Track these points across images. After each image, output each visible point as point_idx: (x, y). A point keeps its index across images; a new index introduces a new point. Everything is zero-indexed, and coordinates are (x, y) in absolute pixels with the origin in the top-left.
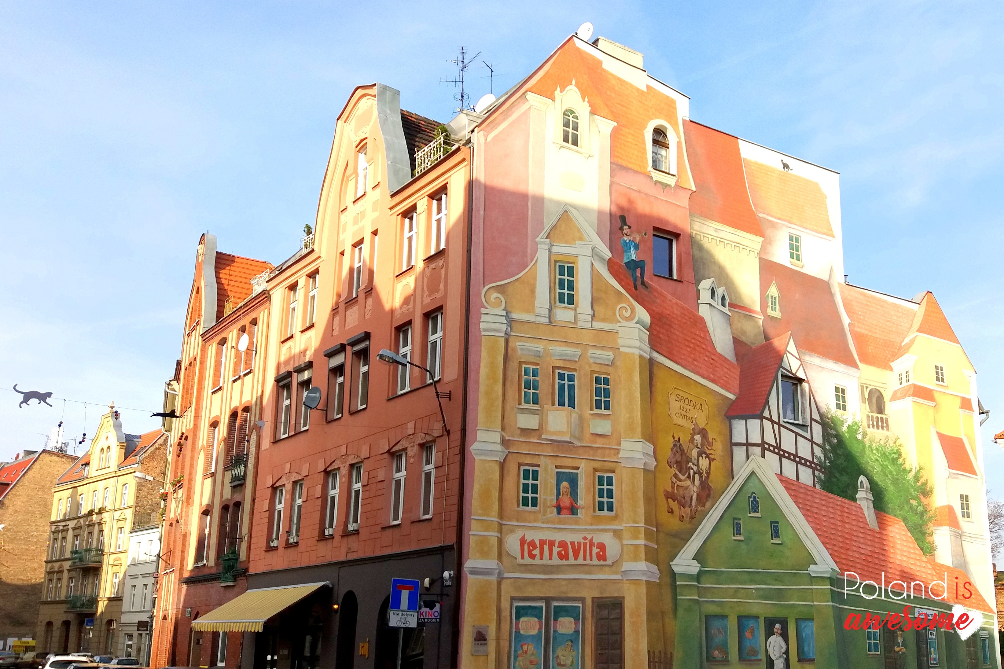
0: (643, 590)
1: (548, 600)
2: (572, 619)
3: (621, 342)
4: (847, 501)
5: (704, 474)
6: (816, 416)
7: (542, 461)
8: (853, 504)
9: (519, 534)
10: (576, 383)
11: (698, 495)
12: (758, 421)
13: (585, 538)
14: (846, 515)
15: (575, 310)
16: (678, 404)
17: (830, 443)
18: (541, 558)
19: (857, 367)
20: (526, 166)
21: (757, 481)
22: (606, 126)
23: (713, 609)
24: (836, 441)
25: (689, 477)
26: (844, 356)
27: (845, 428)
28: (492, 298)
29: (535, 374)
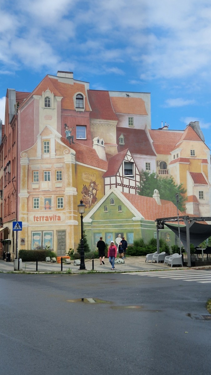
0: (73, 227)
1: (42, 231)
2: (50, 236)
3: (65, 161)
4: (149, 197)
5: (94, 195)
6: (137, 173)
7: (40, 196)
8: (151, 198)
9: (34, 215)
10: (50, 174)
11: (92, 201)
12: (115, 177)
13: (54, 215)
14: (148, 202)
16: (85, 176)
17: (143, 181)
18: (40, 221)
19: (155, 155)
20: (33, 116)
21: (113, 195)
22: (59, 99)
23: (96, 231)
24: (145, 180)
25: (89, 196)
26: (150, 152)
27: (149, 175)
28: (23, 155)
29: (37, 173)
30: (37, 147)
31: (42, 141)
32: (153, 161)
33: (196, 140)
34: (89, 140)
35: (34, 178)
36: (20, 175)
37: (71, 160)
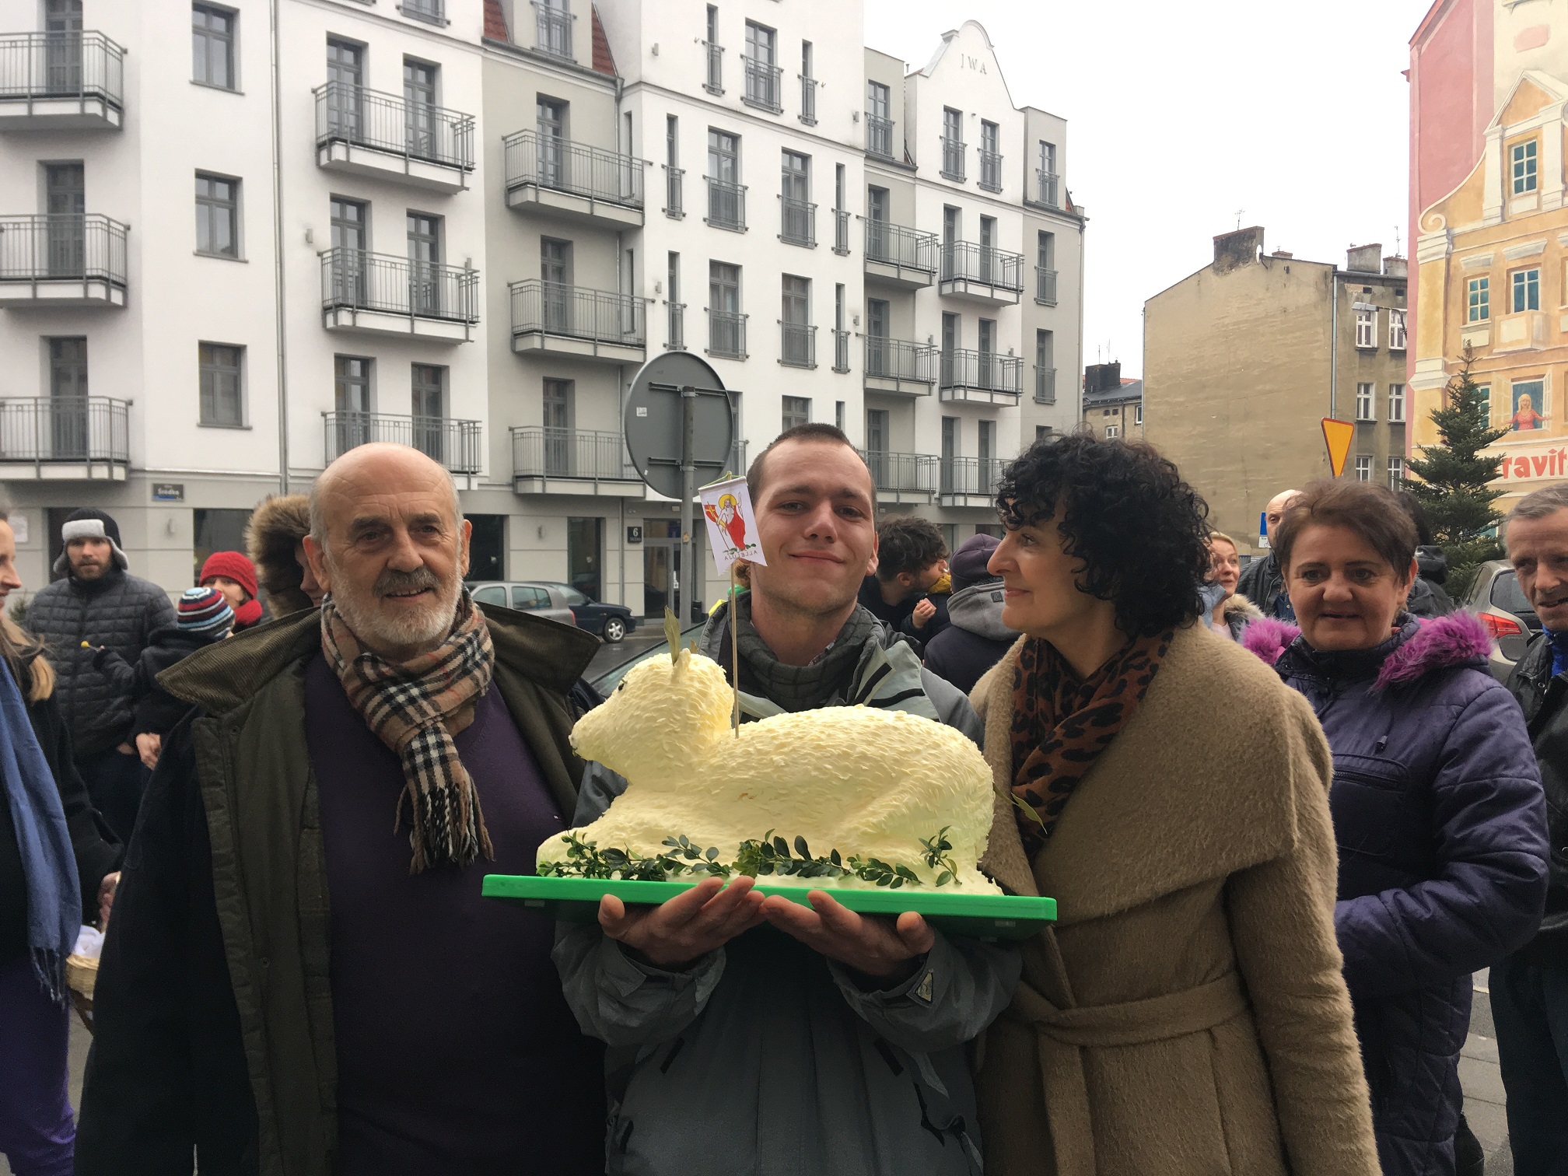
7: (1494, 378)
10: (1540, 280)
13: (1553, 451)
15: (1539, 193)
20: (1469, 52)
28: (1430, 222)
29: (1484, 285)
30: (1483, 179)
31: (1506, 149)
35: (1469, 307)
36: (1416, 306)
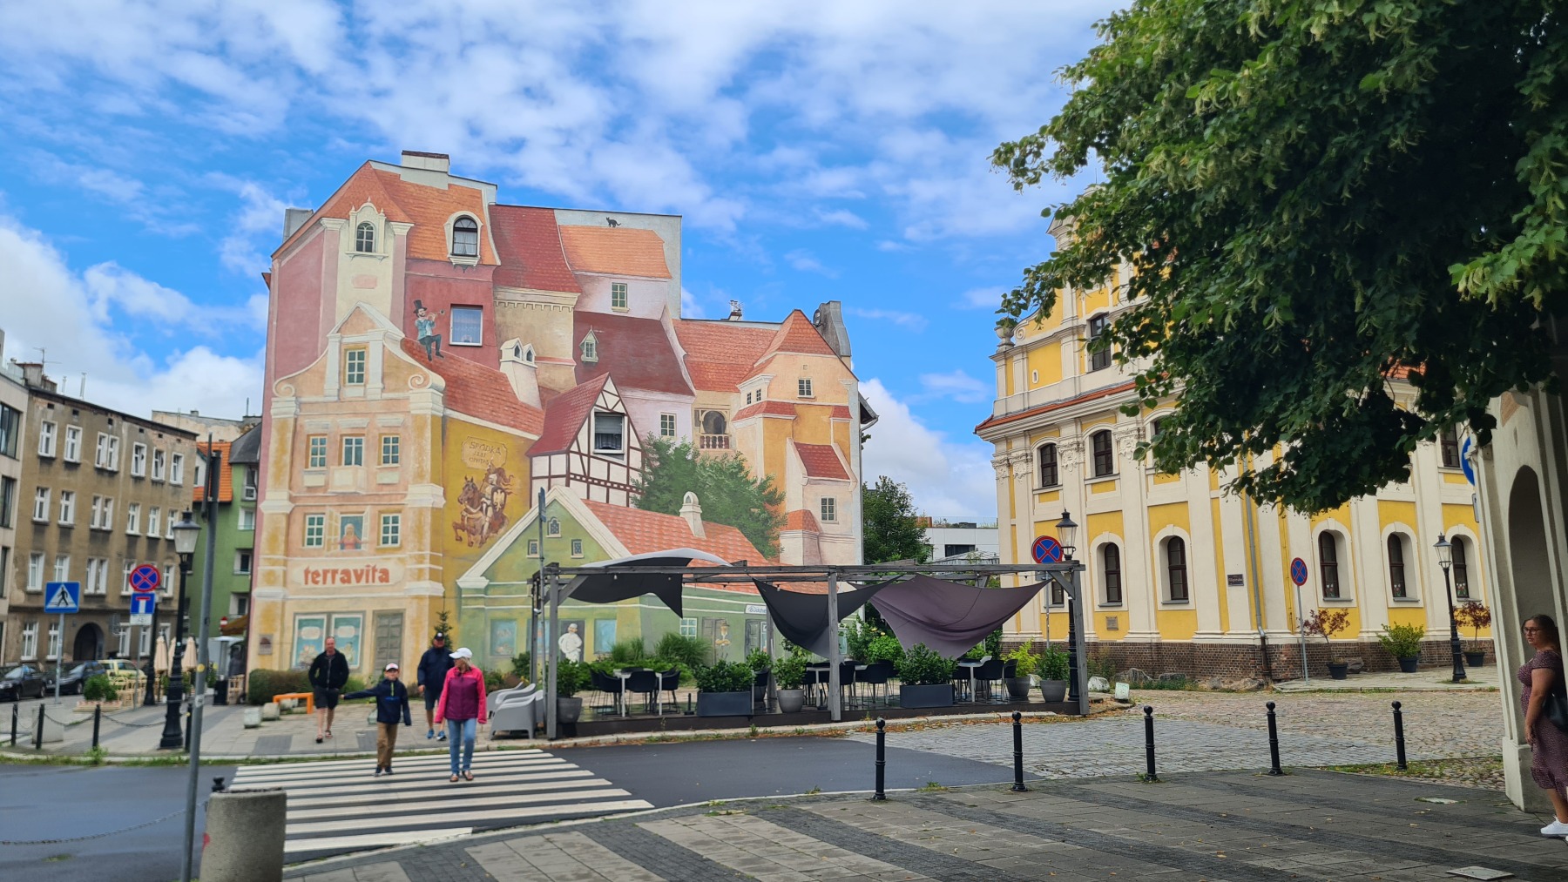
0: (427, 602)
1: (329, 614)
2: (352, 627)
3: (412, 406)
4: (667, 516)
5: (499, 506)
6: (635, 443)
7: (328, 510)
8: (675, 517)
9: (304, 567)
10: (363, 445)
11: (490, 524)
12: (563, 456)
13: (368, 566)
14: (665, 528)
15: (365, 386)
16: (472, 450)
17: (650, 466)
18: (324, 582)
19: (692, 394)
20: (318, 277)
21: (558, 507)
22: (402, 229)
23: (499, 615)
24: (658, 464)
25: (481, 510)
26: (675, 386)
27: (671, 451)
28: (282, 389)
29: (322, 442)
30: (325, 366)
31: (343, 351)
32: (683, 411)
33: (816, 353)
34: (489, 349)
35: (311, 457)
36: (268, 449)
37: (431, 405)
